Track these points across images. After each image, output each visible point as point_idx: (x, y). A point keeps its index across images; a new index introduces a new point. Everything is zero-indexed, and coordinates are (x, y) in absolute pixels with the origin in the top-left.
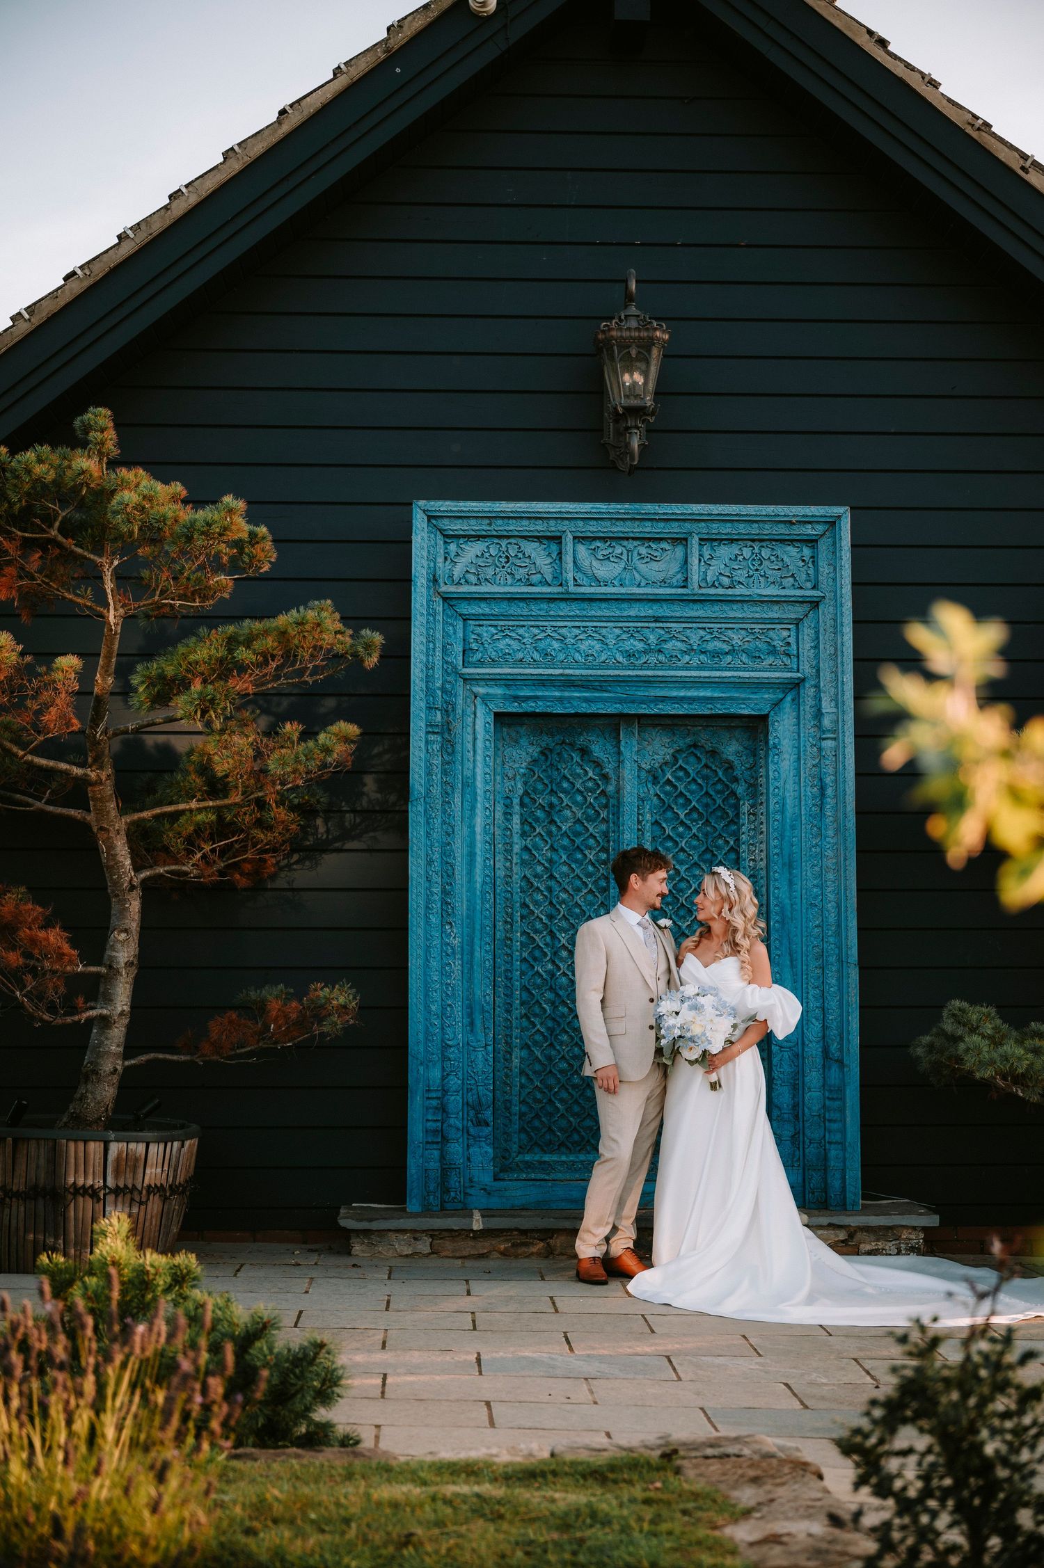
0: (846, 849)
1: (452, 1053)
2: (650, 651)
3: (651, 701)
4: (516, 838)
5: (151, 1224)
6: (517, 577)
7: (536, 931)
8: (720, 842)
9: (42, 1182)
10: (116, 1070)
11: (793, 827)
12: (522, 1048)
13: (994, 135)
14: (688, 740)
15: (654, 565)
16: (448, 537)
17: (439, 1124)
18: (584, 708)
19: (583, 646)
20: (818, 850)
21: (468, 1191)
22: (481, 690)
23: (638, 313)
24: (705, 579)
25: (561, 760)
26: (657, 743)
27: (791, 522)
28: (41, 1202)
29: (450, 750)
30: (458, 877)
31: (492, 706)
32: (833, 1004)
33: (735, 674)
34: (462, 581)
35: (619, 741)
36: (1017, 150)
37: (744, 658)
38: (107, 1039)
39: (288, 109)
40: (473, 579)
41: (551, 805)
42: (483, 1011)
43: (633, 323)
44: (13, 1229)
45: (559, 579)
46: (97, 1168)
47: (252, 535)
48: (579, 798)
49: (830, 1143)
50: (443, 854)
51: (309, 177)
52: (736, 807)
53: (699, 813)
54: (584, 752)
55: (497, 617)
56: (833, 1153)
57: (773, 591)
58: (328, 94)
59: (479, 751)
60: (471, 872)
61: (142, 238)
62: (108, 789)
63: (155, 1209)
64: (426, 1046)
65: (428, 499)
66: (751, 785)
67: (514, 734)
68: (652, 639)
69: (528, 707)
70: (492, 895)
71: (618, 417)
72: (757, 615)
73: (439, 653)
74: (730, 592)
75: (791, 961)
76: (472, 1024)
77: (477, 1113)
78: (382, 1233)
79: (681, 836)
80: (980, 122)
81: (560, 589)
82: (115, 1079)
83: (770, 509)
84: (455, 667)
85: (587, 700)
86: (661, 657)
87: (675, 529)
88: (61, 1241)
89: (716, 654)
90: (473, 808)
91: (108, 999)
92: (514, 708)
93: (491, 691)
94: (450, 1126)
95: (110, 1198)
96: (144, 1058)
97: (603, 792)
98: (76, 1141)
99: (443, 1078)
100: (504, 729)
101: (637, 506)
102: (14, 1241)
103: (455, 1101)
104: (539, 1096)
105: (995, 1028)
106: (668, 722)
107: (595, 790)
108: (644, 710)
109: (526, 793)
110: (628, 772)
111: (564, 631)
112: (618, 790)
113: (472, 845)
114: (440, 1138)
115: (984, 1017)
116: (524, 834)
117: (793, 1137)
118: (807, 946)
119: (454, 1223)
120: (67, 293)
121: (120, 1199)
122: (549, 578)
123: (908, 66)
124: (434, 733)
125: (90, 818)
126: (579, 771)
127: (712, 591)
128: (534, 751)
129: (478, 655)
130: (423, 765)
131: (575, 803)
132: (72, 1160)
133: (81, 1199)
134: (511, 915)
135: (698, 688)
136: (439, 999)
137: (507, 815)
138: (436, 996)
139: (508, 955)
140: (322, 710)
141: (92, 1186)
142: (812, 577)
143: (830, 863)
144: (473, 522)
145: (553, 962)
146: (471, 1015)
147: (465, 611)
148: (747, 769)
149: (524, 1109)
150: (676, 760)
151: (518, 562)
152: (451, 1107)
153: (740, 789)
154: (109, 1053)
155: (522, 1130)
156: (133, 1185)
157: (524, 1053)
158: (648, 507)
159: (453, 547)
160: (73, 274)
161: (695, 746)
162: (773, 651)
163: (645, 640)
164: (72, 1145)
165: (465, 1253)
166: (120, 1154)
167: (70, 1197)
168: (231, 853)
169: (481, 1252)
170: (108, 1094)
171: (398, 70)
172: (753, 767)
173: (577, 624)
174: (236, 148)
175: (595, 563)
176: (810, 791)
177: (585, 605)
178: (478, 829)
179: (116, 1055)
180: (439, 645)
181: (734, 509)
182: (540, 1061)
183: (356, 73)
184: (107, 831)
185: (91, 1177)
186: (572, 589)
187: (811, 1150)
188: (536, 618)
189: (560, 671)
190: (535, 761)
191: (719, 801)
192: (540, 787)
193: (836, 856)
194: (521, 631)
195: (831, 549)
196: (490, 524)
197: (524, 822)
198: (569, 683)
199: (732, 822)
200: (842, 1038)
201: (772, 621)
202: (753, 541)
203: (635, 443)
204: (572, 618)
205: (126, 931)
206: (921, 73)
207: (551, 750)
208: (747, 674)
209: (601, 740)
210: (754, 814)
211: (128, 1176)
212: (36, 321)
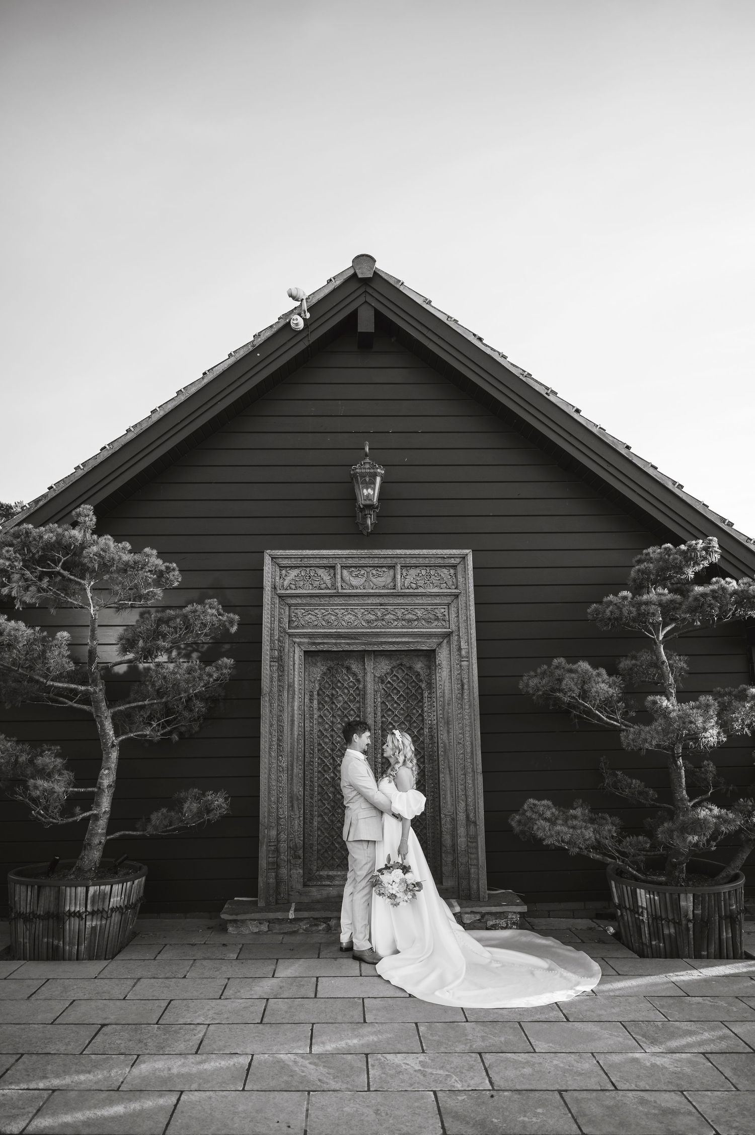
0: (474, 715)
1: (282, 822)
2: (378, 620)
3: (379, 644)
4: (315, 711)
5: (114, 928)
6: (315, 586)
7: (326, 757)
8: (414, 711)
9: (52, 911)
10: (100, 842)
11: (449, 704)
12: (318, 817)
13: (533, 379)
14: (398, 662)
15: (379, 579)
16: (281, 567)
17: (275, 859)
18: (347, 648)
19: (346, 618)
20: (461, 715)
21: (290, 893)
22: (297, 640)
23: (370, 461)
24: (404, 585)
25: (337, 672)
26: (383, 664)
27: (444, 558)
28: (51, 920)
29: (282, 670)
30: (285, 732)
31: (302, 648)
32: (470, 793)
33: (419, 630)
34: (288, 588)
35: (365, 663)
36: (544, 385)
37: (423, 622)
38: (96, 826)
39: (207, 372)
40: (293, 587)
41: (333, 695)
42: (298, 799)
43: (367, 466)
44: (36, 936)
45: (334, 586)
46: (82, 901)
47: (167, 568)
48: (346, 691)
49: (471, 865)
50: (278, 720)
51: (217, 403)
52: (422, 694)
53: (404, 698)
54: (348, 669)
55: (305, 605)
56: (472, 870)
57: (436, 590)
58: (225, 366)
59: (296, 670)
60: (292, 730)
61: (138, 431)
62: (101, 696)
63: (116, 919)
64: (269, 819)
65: (271, 549)
66: (428, 683)
67: (314, 661)
68: (379, 614)
69: (320, 648)
70: (303, 741)
71: (362, 510)
72: (429, 602)
73: (276, 623)
74: (416, 591)
75: (450, 771)
76: (292, 806)
77: (295, 852)
78: (243, 921)
79: (395, 709)
80: (526, 373)
81: (335, 591)
82: (101, 847)
83: (434, 551)
84: (284, 629)
85: (348, 644)
86: (384, 623)
87: (389, 561)
88: (61, 942)
89: (410, 621)
90: (293, 698)
91: (98, 805)
92: (313, 648)
93: (302, 640)
94: (281, 859)
95: (89, 917)
96: (118, 834)
97: (357, 688)
98: (70, 887)
99: (278, 834)
100: (310, 658)
101: (371, 551)
102: (37, 943)
103: (283, 846)
104: (327, 841)
105: (552, 813)
106: (388, 653)
107: (354, 687)
108: (376, 648)
109: (320, 689)
110: (369, 678)
111: (337, 611)
112: (364, 687)
113: (293, 716)
114: (276, 866)
115: (546, 807)
116: (319, 709)
117: (452, 861)
118: (457, 764)
119: (279, 915)
120: (102, 457)
121: (95, 917)
122: (329, 586)
123: (492, 349)
124: (274, 661)
125: (93, 710)
126: (346, 678)
127: (407, 591)
128: (324, 669)
129: (296, 623)
130: (268, 677)
131: (344, 693)
132: (68, 898)
133: (73, 919)
134: (313, 750)
135: (401, 637)
136: (276, 794)
137: (311, 700)
138: (274, 793)
139: (311, 770)
140: (223, 650)
141: (79, 911)
142: (455, 583)
143: (467, 722)
144: (293, 560)
145: (334, 773)
146: (292, 802)
147: (289, 602)
148: (426, 676)
149: (320, 847)
150: (393, 672)
151: (315, 578)
152: (282, 850)
153: (423, 686)
154: (97, 834)
155: (318, 858)
156: (103, 909)
157: (320, 819)
158: (376, 552)
159: (284, 572)
160: (105, 447)
161: (401, 664)
162: (437, 619)
163: (376, 615)
164: (68, 889)
165: (285, 931)
166: (95, 892)
167: (67, 918)
168: (175, 722)
169: (294, 930)
170: (96, 856)
171: (258, 355)
172: (430, 675)
173: (343, 607)
174: (182, 390)
175: (351, 578)
176: (457, 687)
177: (346, 598)
178: (296, 708)
179: (102, 834)
180: (277, 619)
181: (417, 552)
182: (327, 823)
183: (239, 356)
184: (101, 717)
185: (78, 907)
186: (340, 591)
187: (462, 868)
188: (324, 605)
189: (335, 630)
190: (325, 674)
191: (413, 691)
192: (327, 686)
193: (470, 719)
194: (316, 611)
195: (463, 569)
196: (301, 561)
197: (319, 703)
198: (339, 636)
199: (420, 701)
200: (475, 811)
201: (436, 604)
202: (426, 566)
203: (369, 522)
204: (341, 605)
205: (108, 769)
206: (498, 352)
207: (332, 668)
208: (425, 630)
209: (356, 663)
210: (430, 698)
211: (100, 904)
212: (87, 469)
